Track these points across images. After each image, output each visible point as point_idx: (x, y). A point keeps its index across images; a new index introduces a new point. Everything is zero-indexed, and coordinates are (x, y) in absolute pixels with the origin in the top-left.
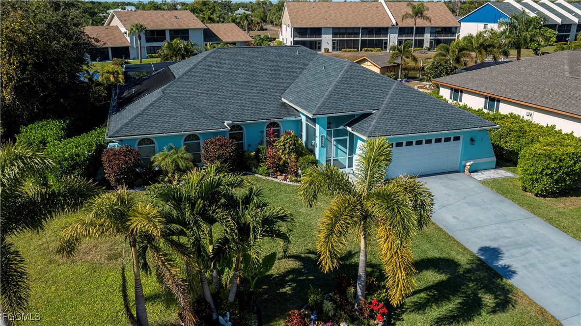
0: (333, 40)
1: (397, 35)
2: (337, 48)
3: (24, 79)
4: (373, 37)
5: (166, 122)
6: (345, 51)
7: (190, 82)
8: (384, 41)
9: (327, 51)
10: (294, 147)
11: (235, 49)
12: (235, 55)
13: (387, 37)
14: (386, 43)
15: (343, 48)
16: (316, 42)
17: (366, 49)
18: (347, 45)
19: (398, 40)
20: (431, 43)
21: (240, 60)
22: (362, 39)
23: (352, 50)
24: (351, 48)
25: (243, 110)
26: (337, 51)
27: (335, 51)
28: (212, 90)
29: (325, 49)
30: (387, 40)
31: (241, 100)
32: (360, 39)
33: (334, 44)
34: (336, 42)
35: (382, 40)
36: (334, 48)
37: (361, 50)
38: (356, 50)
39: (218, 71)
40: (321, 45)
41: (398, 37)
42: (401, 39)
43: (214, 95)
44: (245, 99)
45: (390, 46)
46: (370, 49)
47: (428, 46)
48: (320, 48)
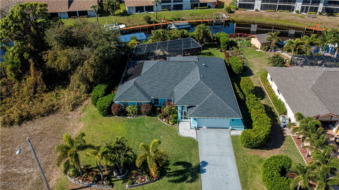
0: (261, 4)
1: (301, 3)
2: (263, 9)
3: (95, 73)
4: (286, 4)
5: (132, 97)
6: (268, 11)
7: (145, 77)
8: (292, 7)
9: (257, 10)
10: (169, 112)
11: (166, 62)
12: (165, 65)
13: (295, 4)
14: (294, 8)
15: (266, 9)
16: (251, 5)
17: (280, 10)
18: (270, 8)
19: (302, 6)
20: (323, 9)
21: (165, 68)
22: (279, 4)
23: (272, 10)
24: (271, 9)
25: (159, 93)
26: (263, 10)
27: (262, 10)
28: (151, 82)
29: (256, 9)
30: (295, 6)
31: (160, 88)
32: (278, 4)
33: (262, 6)
34: (263, 5)
35: (292, 6)
36: (261, 9)
37: (277, 11)
38: (274, 11)
39: (156, 73)
40: (254, 6)
41: (302, 5)
42: (304, 6)
43: (151, 85)
44: (161, 88)
45: (296, 10)
46: (282, 11)
47: (321, 12)
48: (253, 8)
